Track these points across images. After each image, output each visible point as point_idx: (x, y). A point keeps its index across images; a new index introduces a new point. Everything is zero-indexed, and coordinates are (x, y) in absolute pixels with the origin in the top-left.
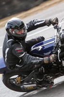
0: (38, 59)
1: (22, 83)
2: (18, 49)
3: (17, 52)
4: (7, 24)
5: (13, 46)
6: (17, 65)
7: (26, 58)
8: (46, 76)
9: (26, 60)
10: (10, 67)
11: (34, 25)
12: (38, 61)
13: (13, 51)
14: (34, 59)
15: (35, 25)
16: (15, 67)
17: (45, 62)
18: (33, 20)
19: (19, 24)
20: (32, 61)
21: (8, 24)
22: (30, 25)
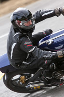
0: (51, 54)
1: (27, 82)
2: (26, 43)
3: (26, 47)
4: (12, 15)
5: (21, 40)
6: (24, 62)
7: (37, 53)
8: (55, 73)
9: (37, 55)
10: (16, 65)
11: (41, 16)
12: (51, 56)
13: (21, 45)
14: (46, 54)
15: (43, 16)
16: (21, 64)
17: (59, 56)
18: (39, 11)
19: (26, 14)
20: (44, 56)
21: (14, 15)
22: (37, 16)
